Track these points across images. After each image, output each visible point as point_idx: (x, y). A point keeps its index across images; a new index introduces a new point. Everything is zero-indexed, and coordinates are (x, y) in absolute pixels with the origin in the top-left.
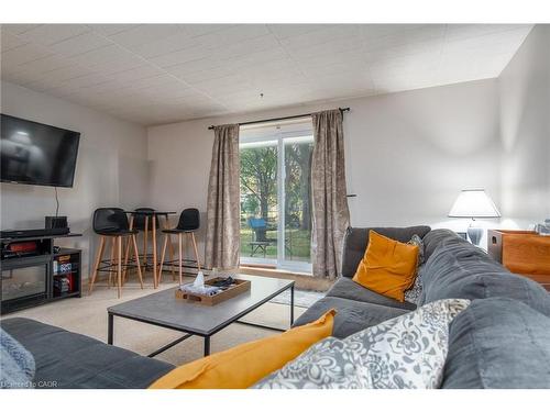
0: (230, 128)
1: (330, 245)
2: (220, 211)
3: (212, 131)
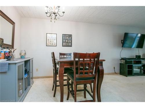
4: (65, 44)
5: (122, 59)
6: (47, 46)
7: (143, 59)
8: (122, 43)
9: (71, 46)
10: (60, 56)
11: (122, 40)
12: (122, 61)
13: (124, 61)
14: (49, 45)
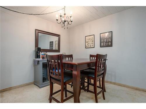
4: (103, 44)
6: (86, 48)
9: (112, 46)
10: (90, 58)
14: (88, 47)
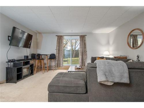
0: (61, 36)
1: (83, 61)
2: (59, 54)
3: (57, 36)
5: (10, 61)
7: (31, 59)
8: (9, 40)
11: (9, 36)
12: (9, 63)
13: (12, 63)
